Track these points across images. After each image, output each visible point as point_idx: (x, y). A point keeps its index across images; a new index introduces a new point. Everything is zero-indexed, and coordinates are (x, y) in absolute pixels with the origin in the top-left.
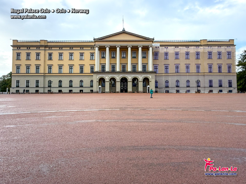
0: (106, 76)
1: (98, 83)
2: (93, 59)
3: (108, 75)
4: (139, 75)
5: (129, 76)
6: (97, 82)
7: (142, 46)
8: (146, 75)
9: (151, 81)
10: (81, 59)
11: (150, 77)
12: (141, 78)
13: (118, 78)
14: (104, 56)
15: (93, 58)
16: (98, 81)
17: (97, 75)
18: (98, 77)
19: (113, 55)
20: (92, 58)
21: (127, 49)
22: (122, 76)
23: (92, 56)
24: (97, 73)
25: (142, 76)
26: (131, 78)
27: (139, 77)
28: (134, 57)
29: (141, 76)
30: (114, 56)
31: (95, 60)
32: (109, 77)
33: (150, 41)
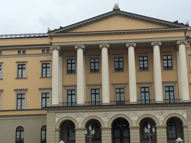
0: (77, 117)
1: (58, 133)
2: (48, 76)
3: (81, 113)
4: (155, 111)
5: (131, 115)
6: (56, 130)
7: (160, 44)
8: (173, 112)
10: (20, 77)
11: (185, 116)
12: (162, 119)
13: (106, 120)
14: (73, 69)
15: (48, 72)
16: (58, 128)
17: (57, 114)
18: (57, 119)
19: (93, 65)
20: (44, 73)
21: (127, 49)
22: (114, 114)
23: (44, 70)
24: (56, 110)
25: (164, 114)
26: (136, 119)
27: (158, 117)
28: (143, 69)
29: (162, 113)
30: (97, 68)
31: (51, 77)
32: (85, 118)
33: (179, 30)
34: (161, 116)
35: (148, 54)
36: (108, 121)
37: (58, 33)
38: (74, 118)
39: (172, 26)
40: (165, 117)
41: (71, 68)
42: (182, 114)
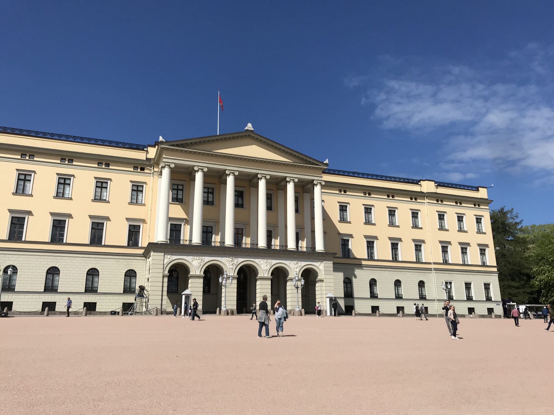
0: (194, 259)
1: (166, 280)
2: (140, 202)
5: (262, 263)
6: (163, 276)
7: (296, 180)
8: (308, 263)
9: (322, 281)
10: (98, 198)
11: (322, 269)
12: (298, 270)
13: (231, 267)
14: (180, 197)
15: (140, 198)
16: (166, 272)
17: (166, 254)
18: (166, 261)
20: (135, 197)
21: (257, 181)
22: (242, 260)
23: (135, 193)
25: (299, 265)
26: (268, 267)
27: (292, 268)
32: (205, 262)
33: (317, 168)
34: (296, 266)
35: (273, 191)
36: (234, 268)
37: (173, 145)
38: (191, 261)
39: (310, 162)
40: (300, 268)
41: (177, 196)
42: (318, 266)
